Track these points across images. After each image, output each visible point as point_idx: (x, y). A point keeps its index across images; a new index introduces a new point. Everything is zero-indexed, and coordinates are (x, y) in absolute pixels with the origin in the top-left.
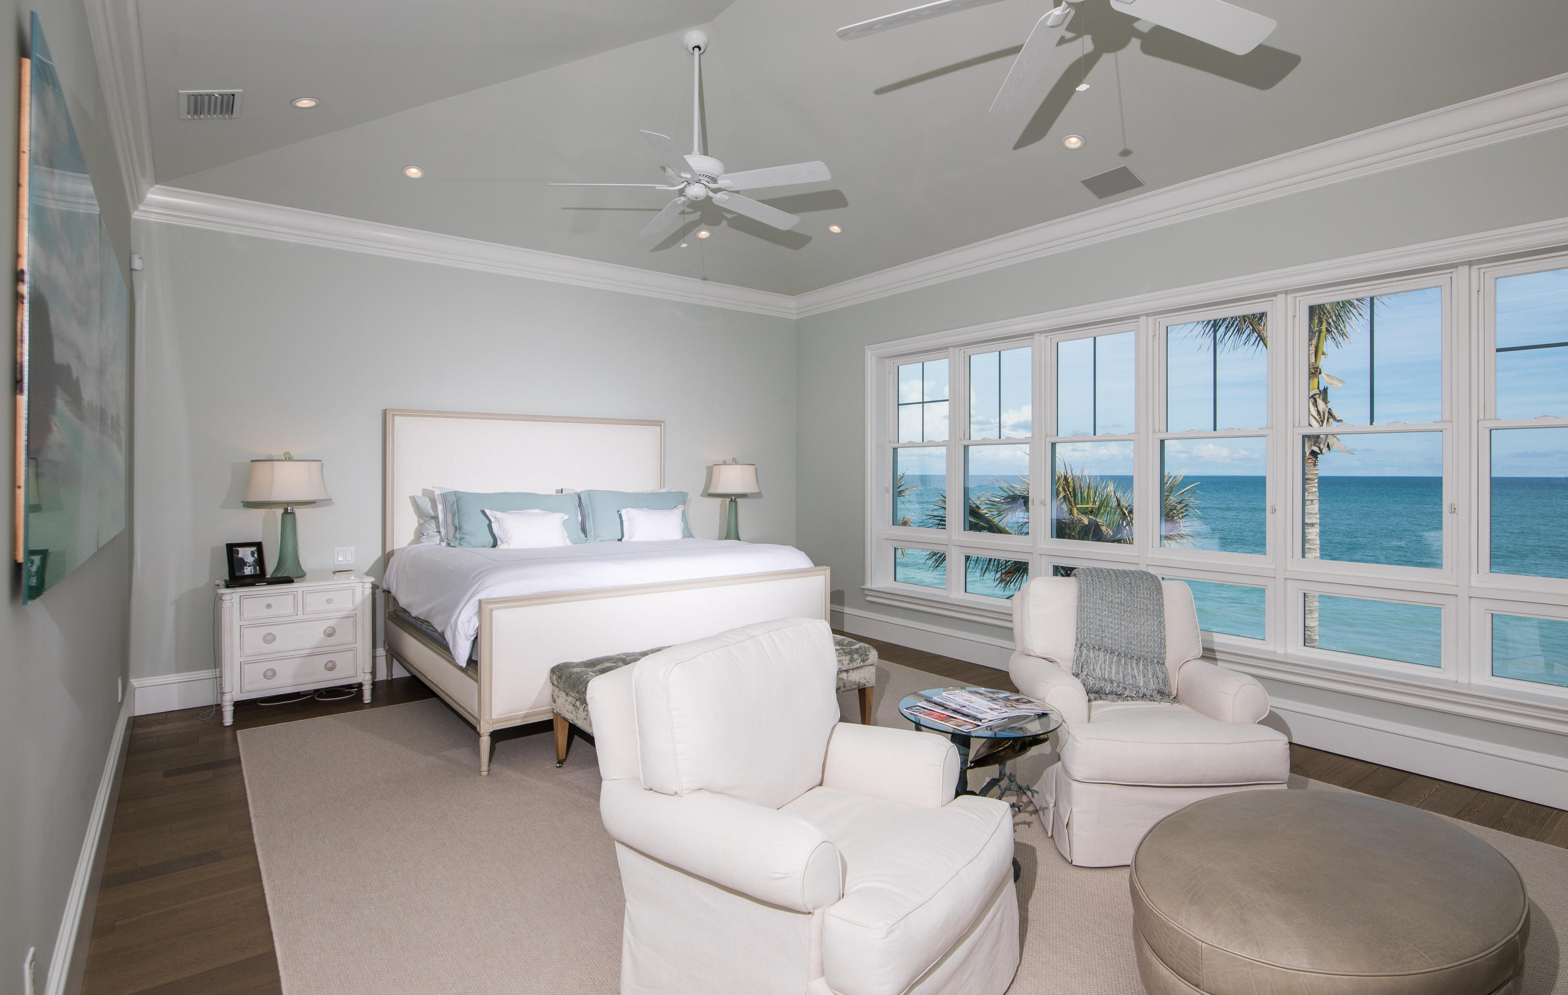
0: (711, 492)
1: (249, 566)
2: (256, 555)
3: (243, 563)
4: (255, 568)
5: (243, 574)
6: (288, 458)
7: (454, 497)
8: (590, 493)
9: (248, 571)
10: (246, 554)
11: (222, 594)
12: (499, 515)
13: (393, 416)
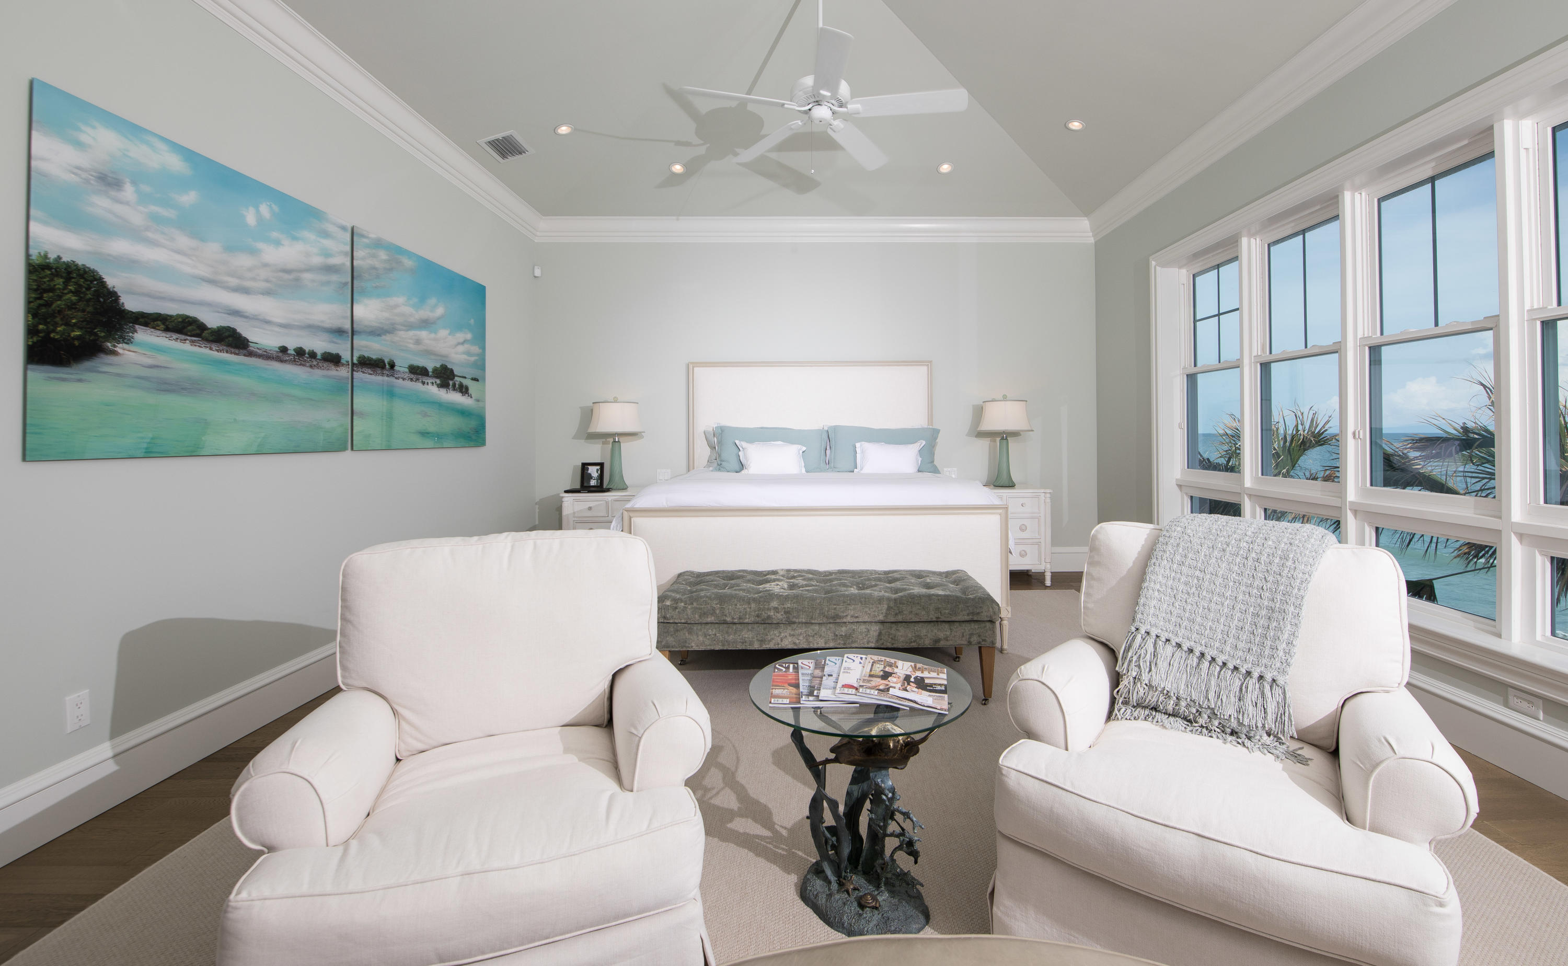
0: (982, 429)
1: (594, 479)
2: (599, 472)
3: (590, 477)
4: (597, 481)
5: (589, 485)
6: (616, 401)
7: (720, 430)
8: (835, 428)
9: (593, 483)
10: (593, 471)
11: (563, 497)
12: (744, 444)
13: (693, 367)
